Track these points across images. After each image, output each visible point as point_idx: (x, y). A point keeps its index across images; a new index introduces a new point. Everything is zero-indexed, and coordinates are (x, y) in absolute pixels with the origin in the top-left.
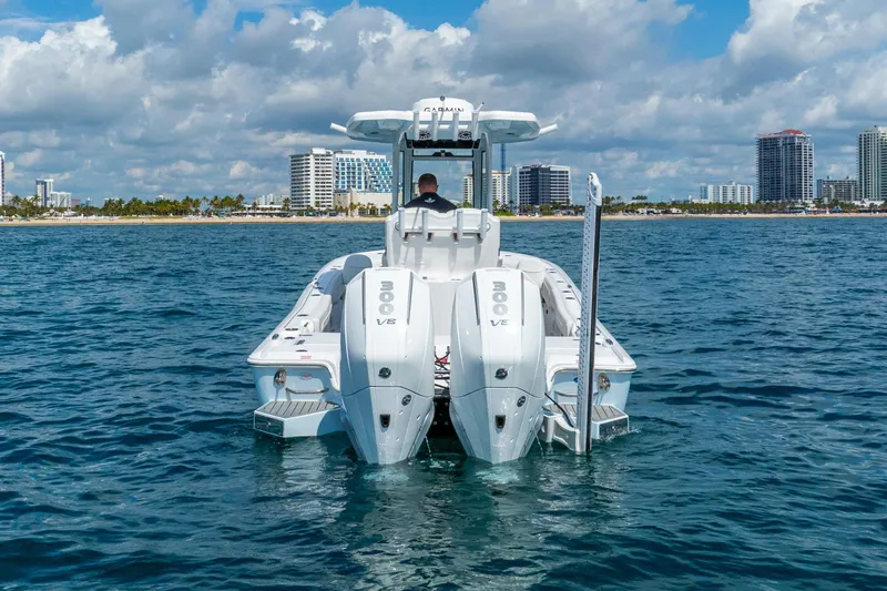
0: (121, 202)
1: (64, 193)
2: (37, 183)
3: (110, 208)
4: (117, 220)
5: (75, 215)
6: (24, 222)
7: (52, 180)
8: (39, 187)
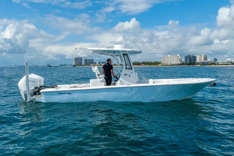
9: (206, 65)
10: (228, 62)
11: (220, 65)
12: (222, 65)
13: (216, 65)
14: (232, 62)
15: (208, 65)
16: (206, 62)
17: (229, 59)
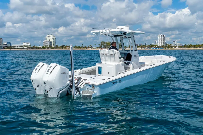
0: (188, 45)
1: (178, 43)
2: (173, 41)
3: (185, 46)
4: (187, 49)
5: (179, 48)
6: (168, 49)
7: (176, 41)
8: (174, 42)
9: (2, 49)
10: (24, 45)
11: (16, 49)
12: (19, 49)
13: (13, 49)
14: (28, 46)
15: (4, 49)
16: (2, 45)
17: (25, 43)
